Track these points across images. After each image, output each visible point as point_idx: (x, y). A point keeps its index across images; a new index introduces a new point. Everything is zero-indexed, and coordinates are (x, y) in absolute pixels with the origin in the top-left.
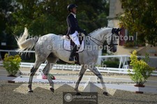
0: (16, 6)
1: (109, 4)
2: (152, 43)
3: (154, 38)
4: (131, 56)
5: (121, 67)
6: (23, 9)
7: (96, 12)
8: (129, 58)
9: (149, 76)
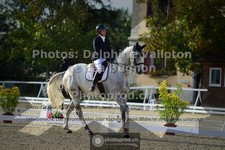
0: (12, 25)
1: (130, 22)
2: (185, 71)
3: (187, 64)
4: (160, 88)
5: (147, 102)
6: (21, 28)
7: (114, 31)
8: (157, 90)
9: (182, 113)
